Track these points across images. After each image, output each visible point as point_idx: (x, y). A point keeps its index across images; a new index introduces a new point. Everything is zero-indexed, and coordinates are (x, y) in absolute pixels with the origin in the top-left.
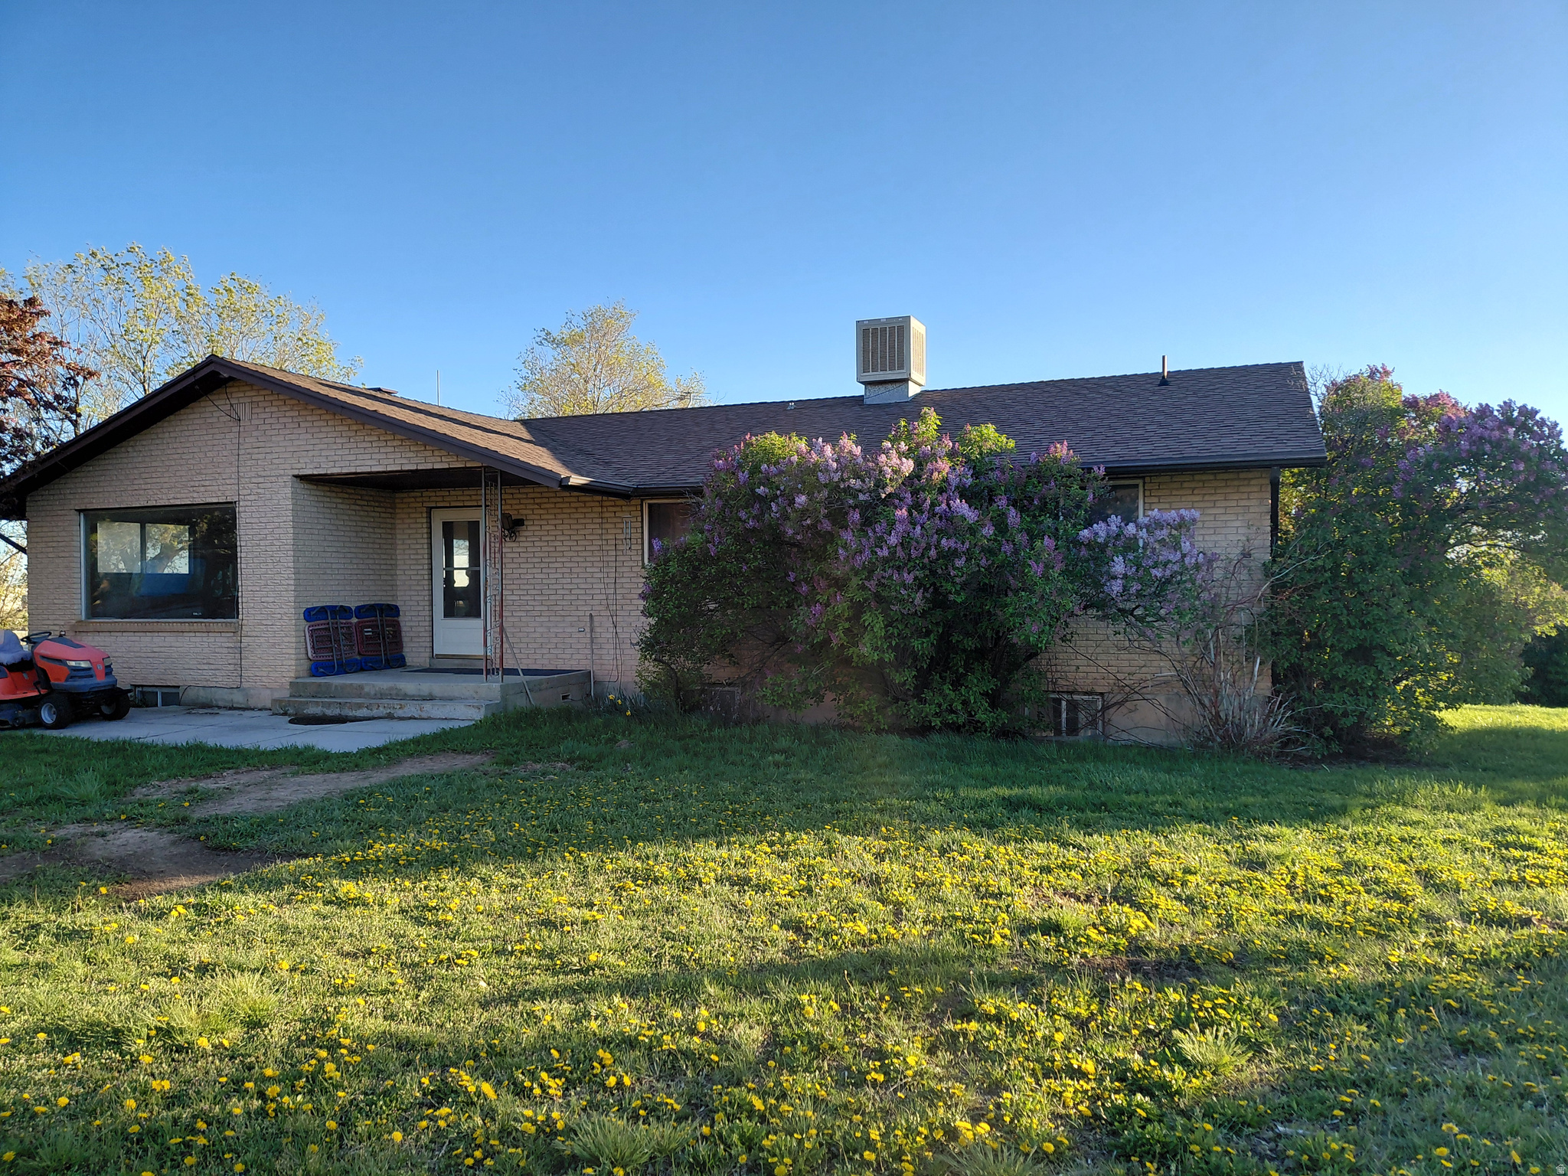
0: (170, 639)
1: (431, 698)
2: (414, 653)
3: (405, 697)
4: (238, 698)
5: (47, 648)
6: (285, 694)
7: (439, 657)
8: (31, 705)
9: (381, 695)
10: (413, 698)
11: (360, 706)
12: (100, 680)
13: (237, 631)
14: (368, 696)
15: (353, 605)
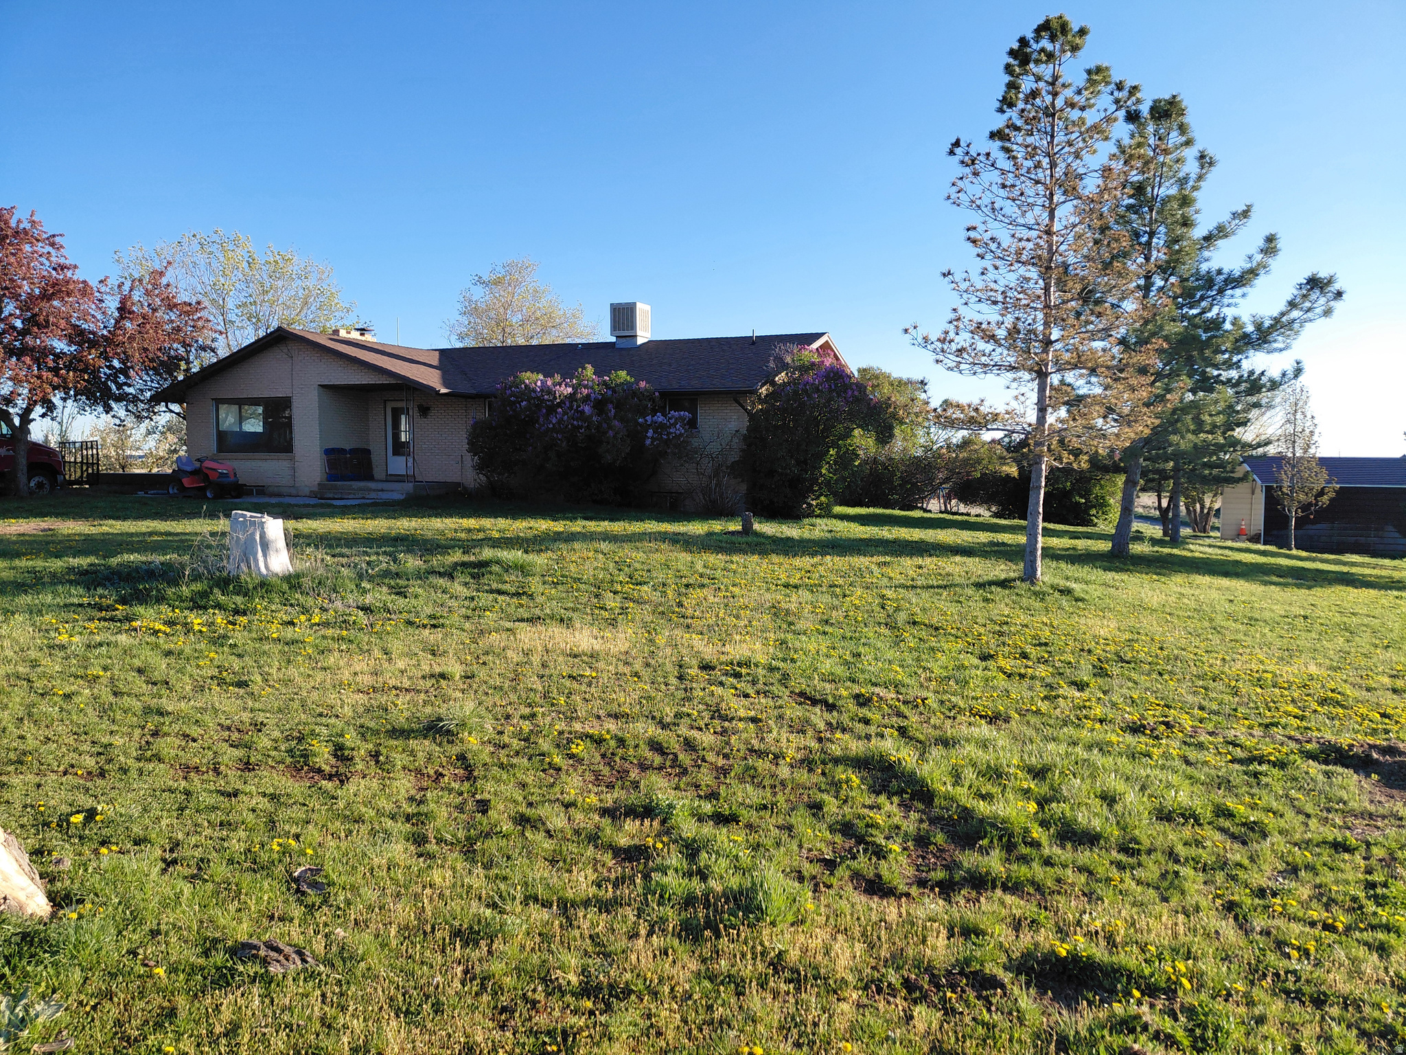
0: (259, 463)
1: (382, 490)
2: (378, 472)
3: (371, 490)
4: (294, 492)
5: (208, 464)
6: (316, 489)
7: (391, 475)
8: (202, 490)
9: (361, 489)
10: (374, 490)
11: (350, 494)
12: (232, 479)
13: (292, 459)
14: (354, 489)
15: (347, 447)
